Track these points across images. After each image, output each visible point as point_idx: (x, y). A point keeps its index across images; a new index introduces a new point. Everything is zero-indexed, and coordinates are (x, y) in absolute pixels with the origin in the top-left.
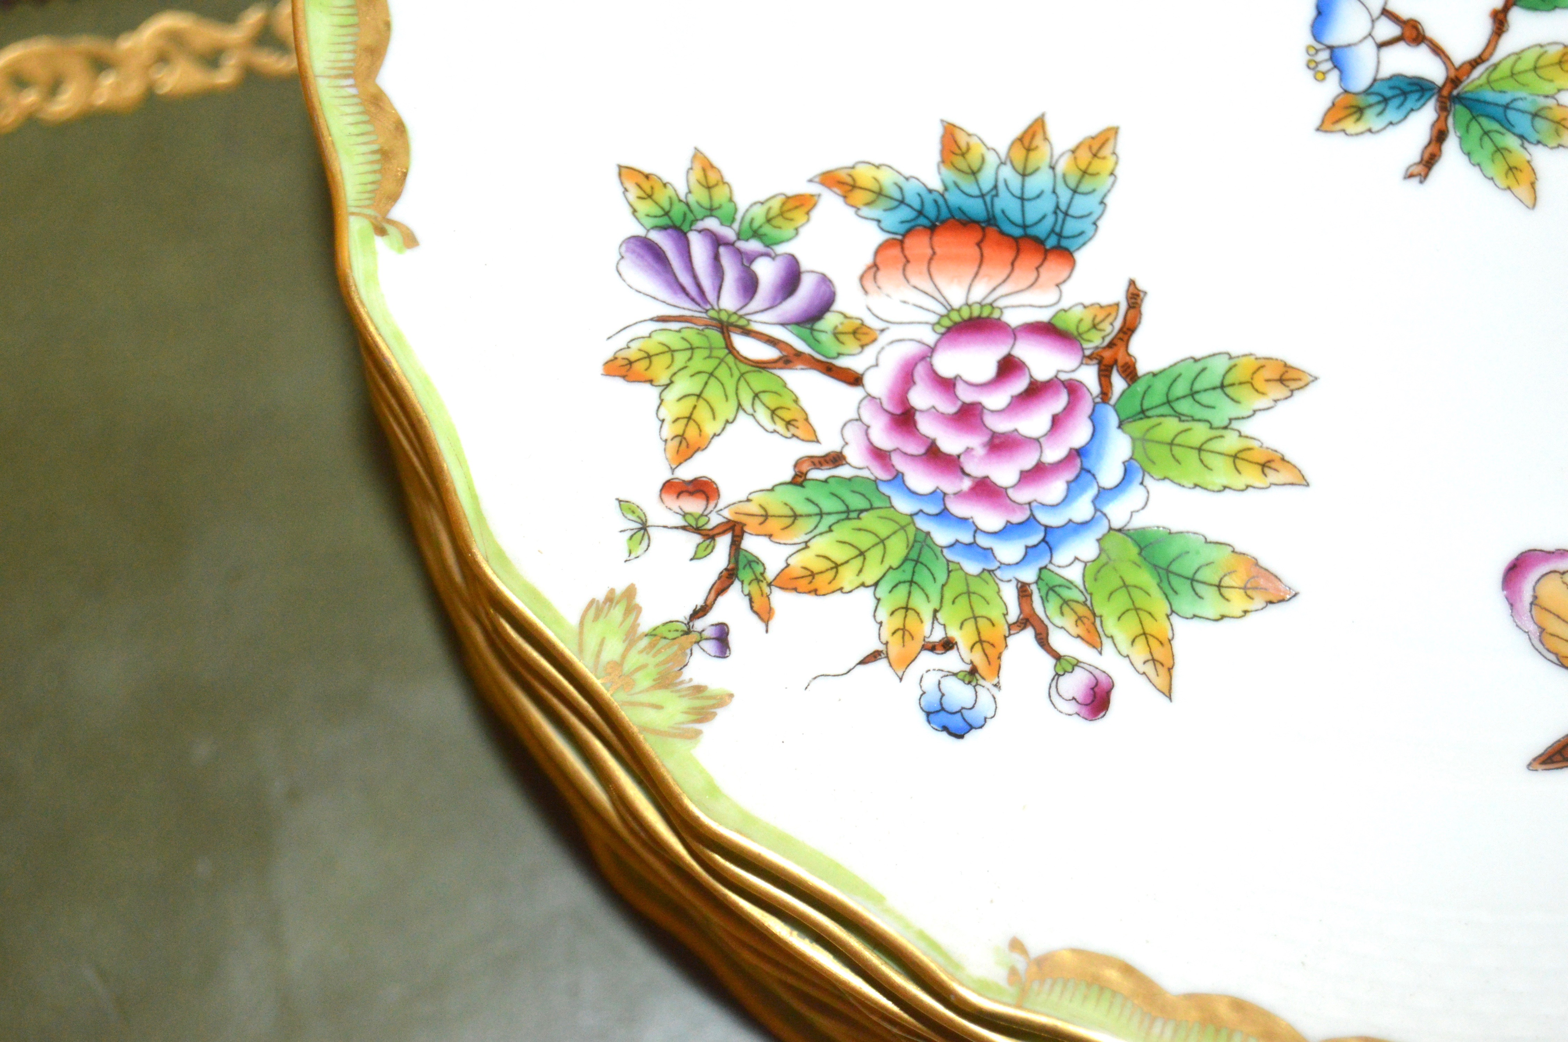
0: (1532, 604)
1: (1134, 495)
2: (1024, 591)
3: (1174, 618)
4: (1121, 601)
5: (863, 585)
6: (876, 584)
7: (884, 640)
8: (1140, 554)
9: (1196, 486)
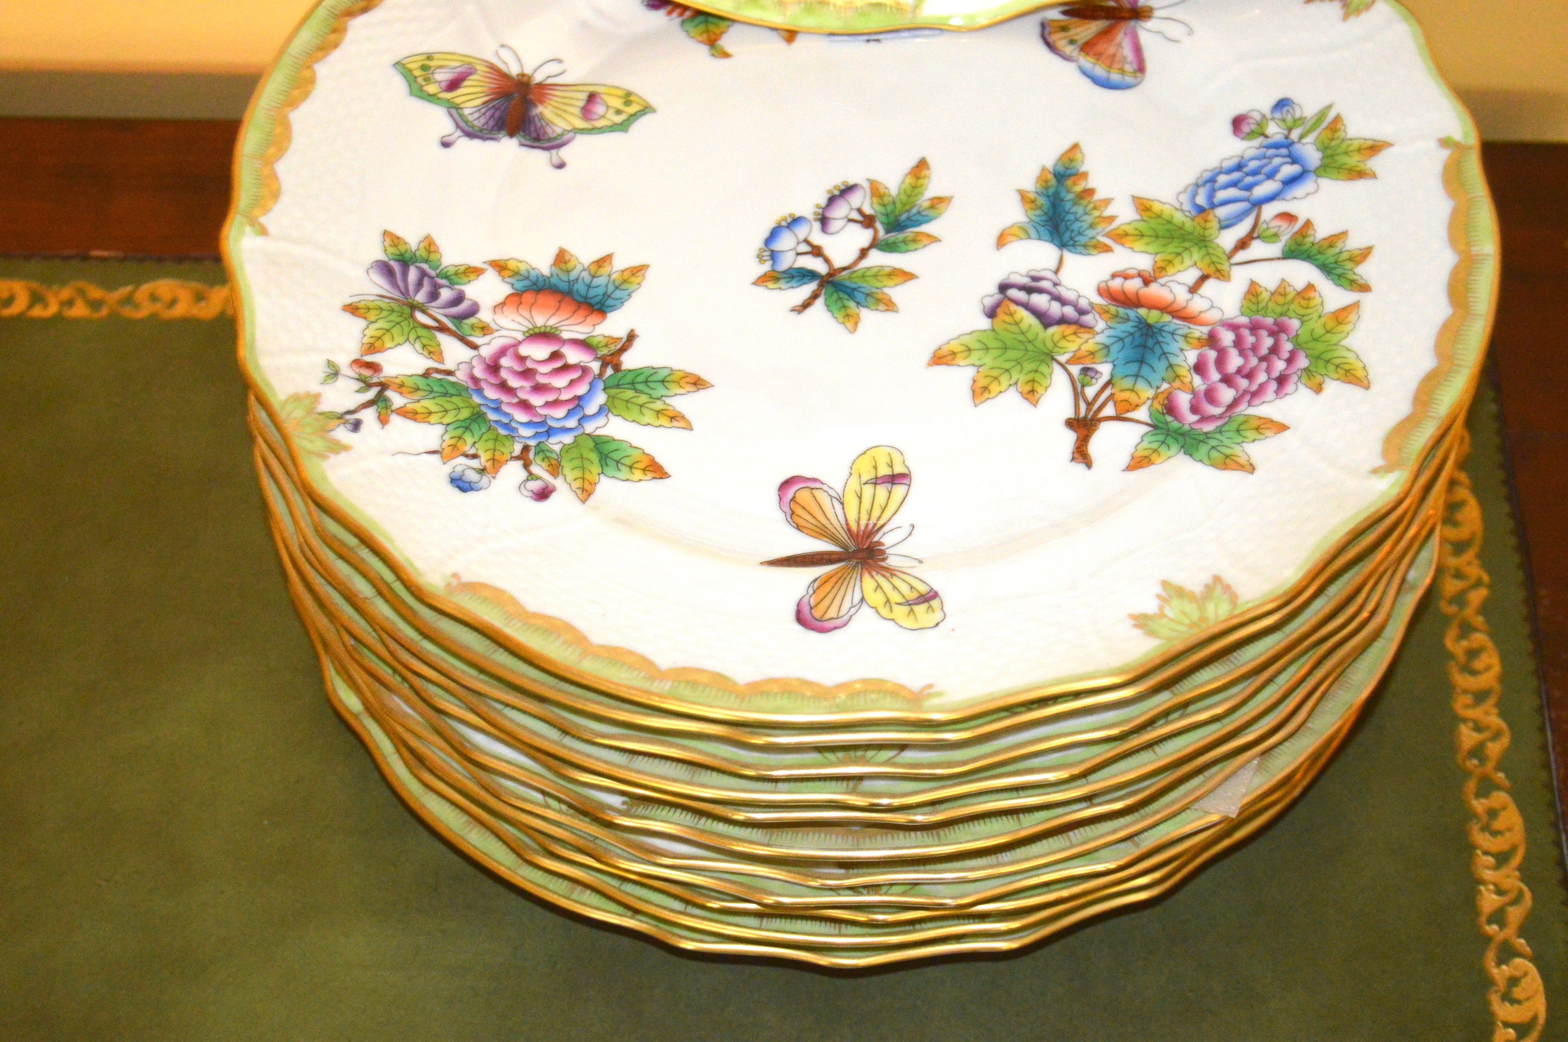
0: (791, 500)
1: (601, 421)
2: (526, 449)
3: (602, 476)
4: (577, 463)
5: (441, 423)
6: (448, 424)
7: (443, 447)
8: (595, 446)
9: (634, 421)
